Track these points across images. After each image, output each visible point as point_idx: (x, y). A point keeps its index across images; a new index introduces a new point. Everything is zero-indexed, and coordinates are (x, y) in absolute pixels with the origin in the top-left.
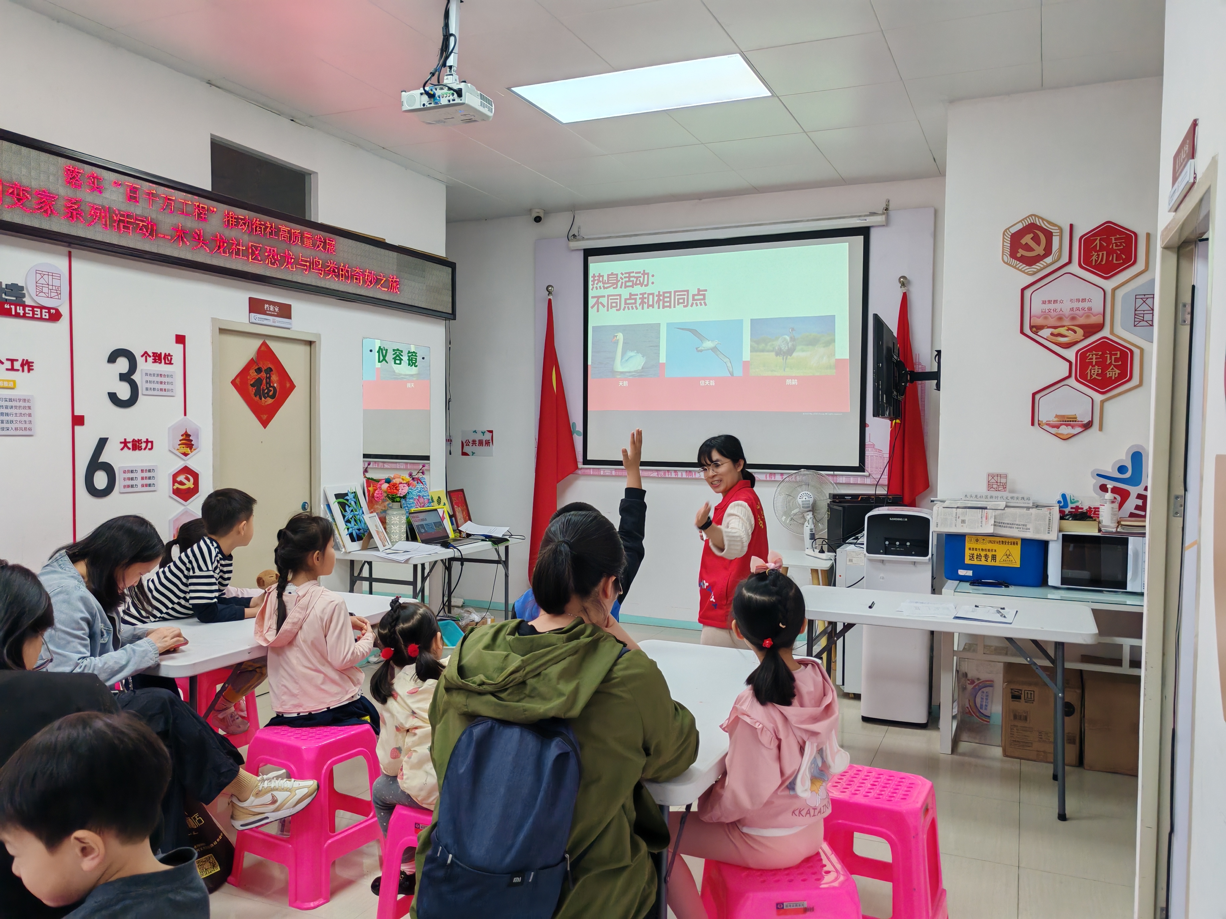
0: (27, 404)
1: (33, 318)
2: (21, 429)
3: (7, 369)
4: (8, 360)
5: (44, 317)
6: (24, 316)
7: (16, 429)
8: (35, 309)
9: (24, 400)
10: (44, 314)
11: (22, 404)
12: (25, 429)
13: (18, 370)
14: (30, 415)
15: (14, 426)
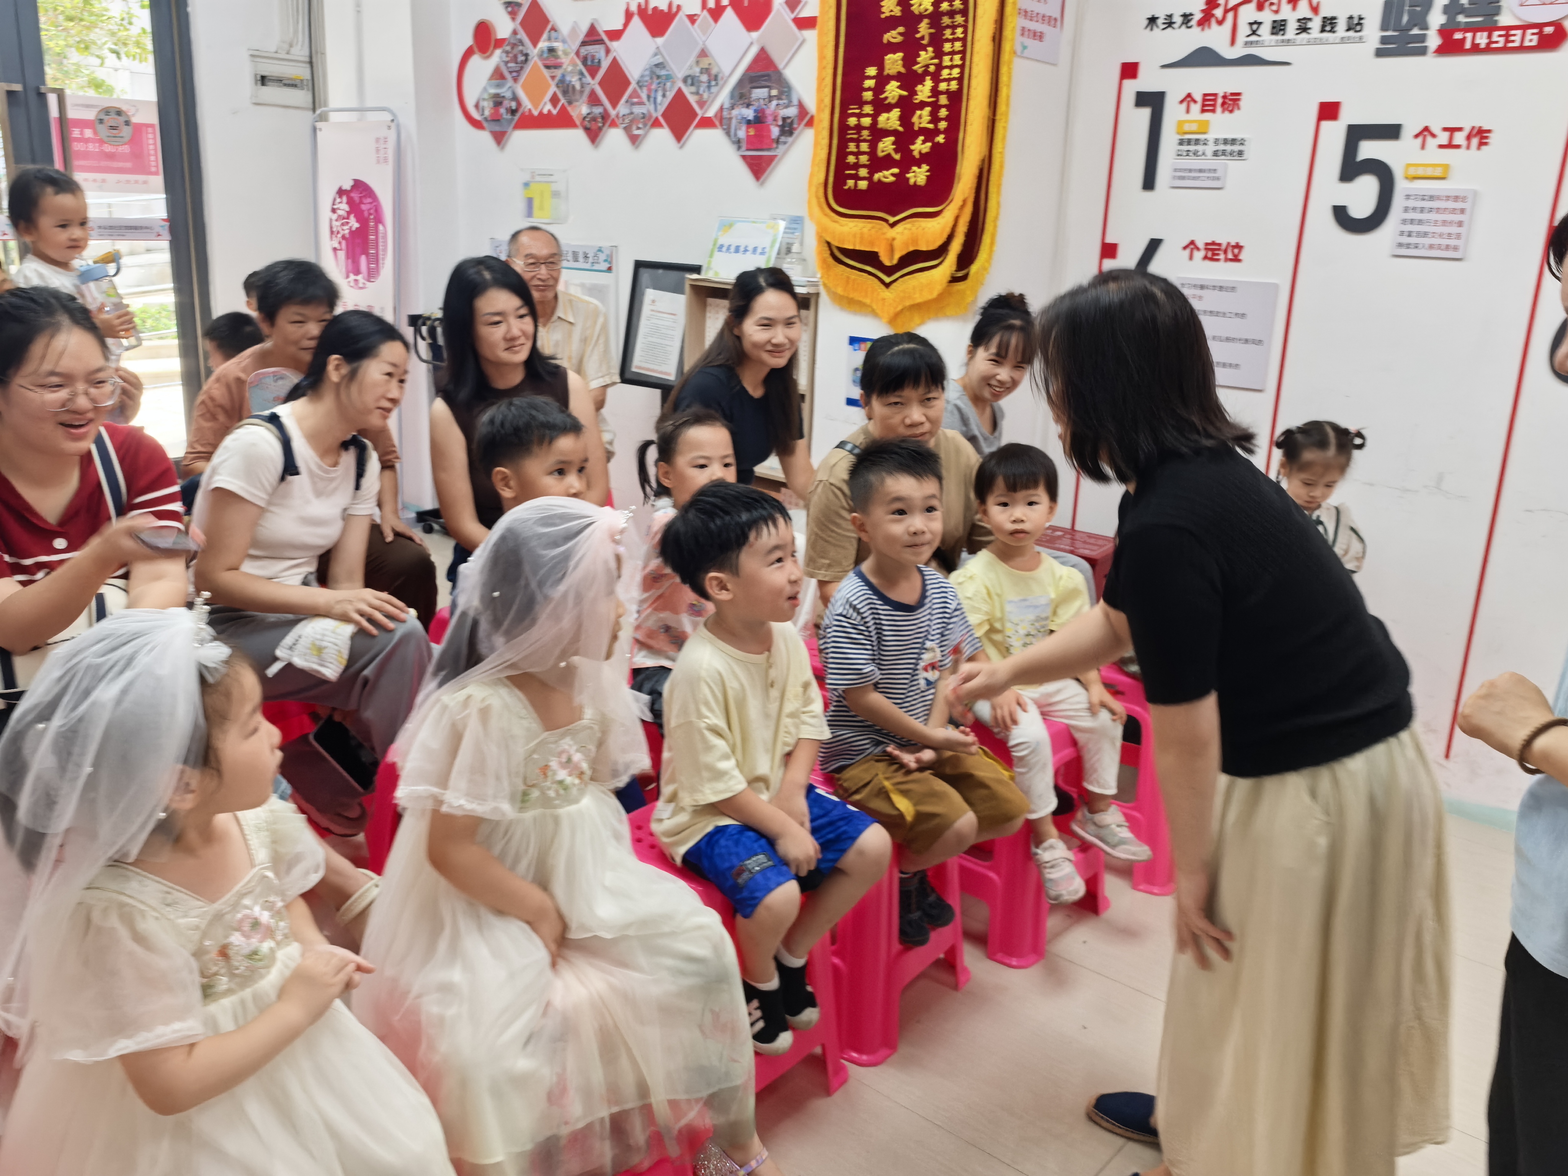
0: (1459, 205)
1: (1505, 50)
2: (1439, 247)
3: (1441, 146)
4: (1445, 129)
5: (1527, 43)
6: (1488, 50)
7: (1431, 247)
8: (1513, 32)
9: (1456, 198)
10: (1528, 36)
11: (1451, 205)
12: (1447, 247)
13: (1458, 147)
14: (1460, 224)
15: (1427, 241)
